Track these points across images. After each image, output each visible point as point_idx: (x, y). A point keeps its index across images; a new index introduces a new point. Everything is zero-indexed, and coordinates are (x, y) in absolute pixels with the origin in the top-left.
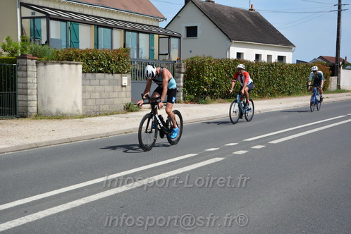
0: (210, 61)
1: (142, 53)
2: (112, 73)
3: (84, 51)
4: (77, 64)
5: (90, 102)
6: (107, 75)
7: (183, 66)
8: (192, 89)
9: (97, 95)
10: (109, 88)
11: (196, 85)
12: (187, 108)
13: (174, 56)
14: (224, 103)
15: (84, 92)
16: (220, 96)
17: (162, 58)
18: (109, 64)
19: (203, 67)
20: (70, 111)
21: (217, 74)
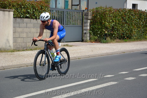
0: (110, 11)
1: (59, 4)
2: (36, 18)
3: (15, 2)
4: (9, 11)
5: (19, 40)
6: (32, 20)
7: (89, 14)
8: (97, 31)
9: (24, 35)
10: (33, 30)
11: (99, 29)
12: (92, 46)
13: (83, 7)
14: (120, 42)
15: (14, 32)
16: (117, 37)
17: (74, 7)
18: (34, 12)
19: (105, 15)
20: (4, 47)
21: (116, 20)
